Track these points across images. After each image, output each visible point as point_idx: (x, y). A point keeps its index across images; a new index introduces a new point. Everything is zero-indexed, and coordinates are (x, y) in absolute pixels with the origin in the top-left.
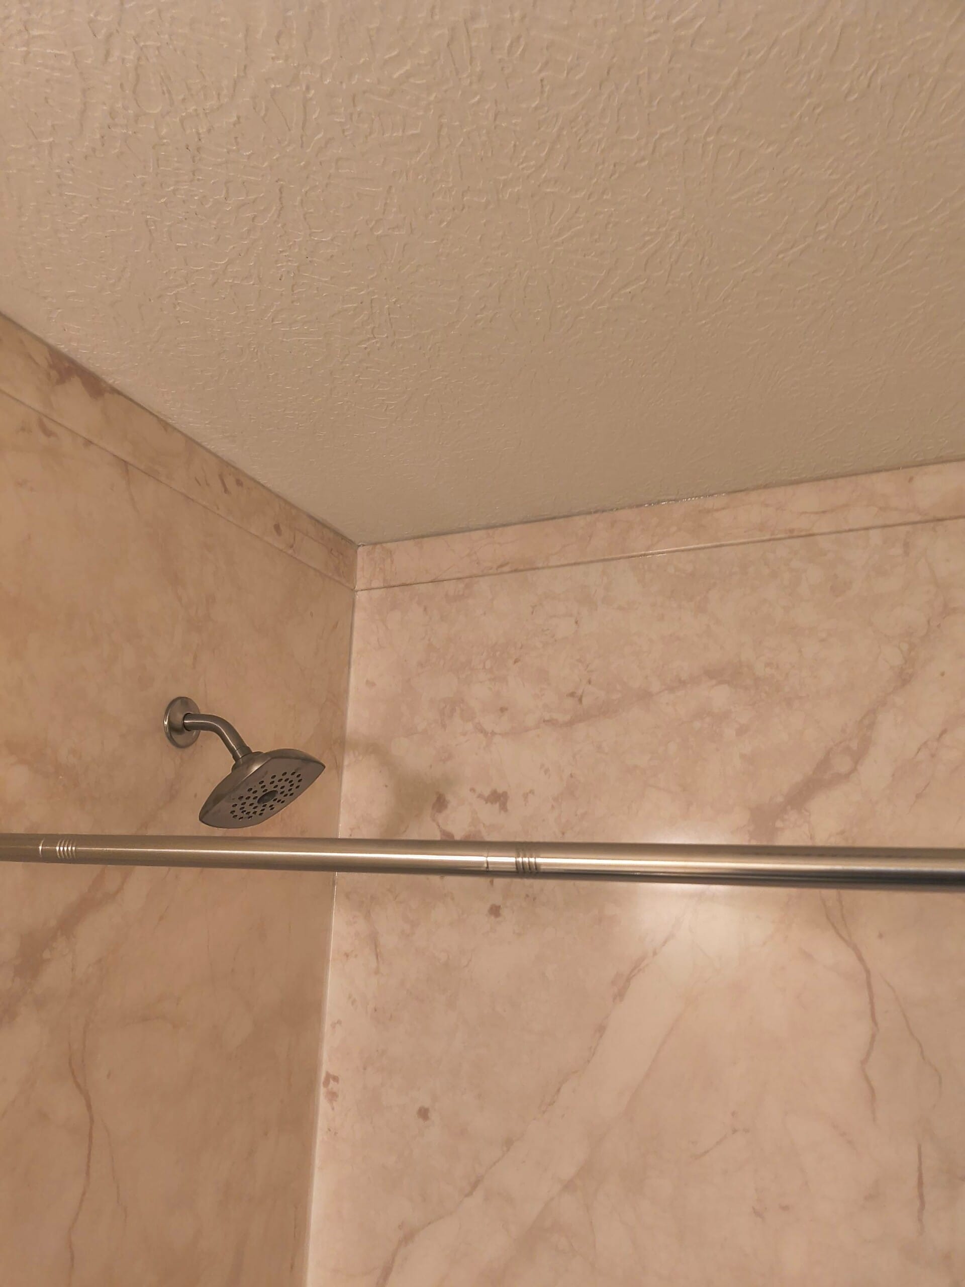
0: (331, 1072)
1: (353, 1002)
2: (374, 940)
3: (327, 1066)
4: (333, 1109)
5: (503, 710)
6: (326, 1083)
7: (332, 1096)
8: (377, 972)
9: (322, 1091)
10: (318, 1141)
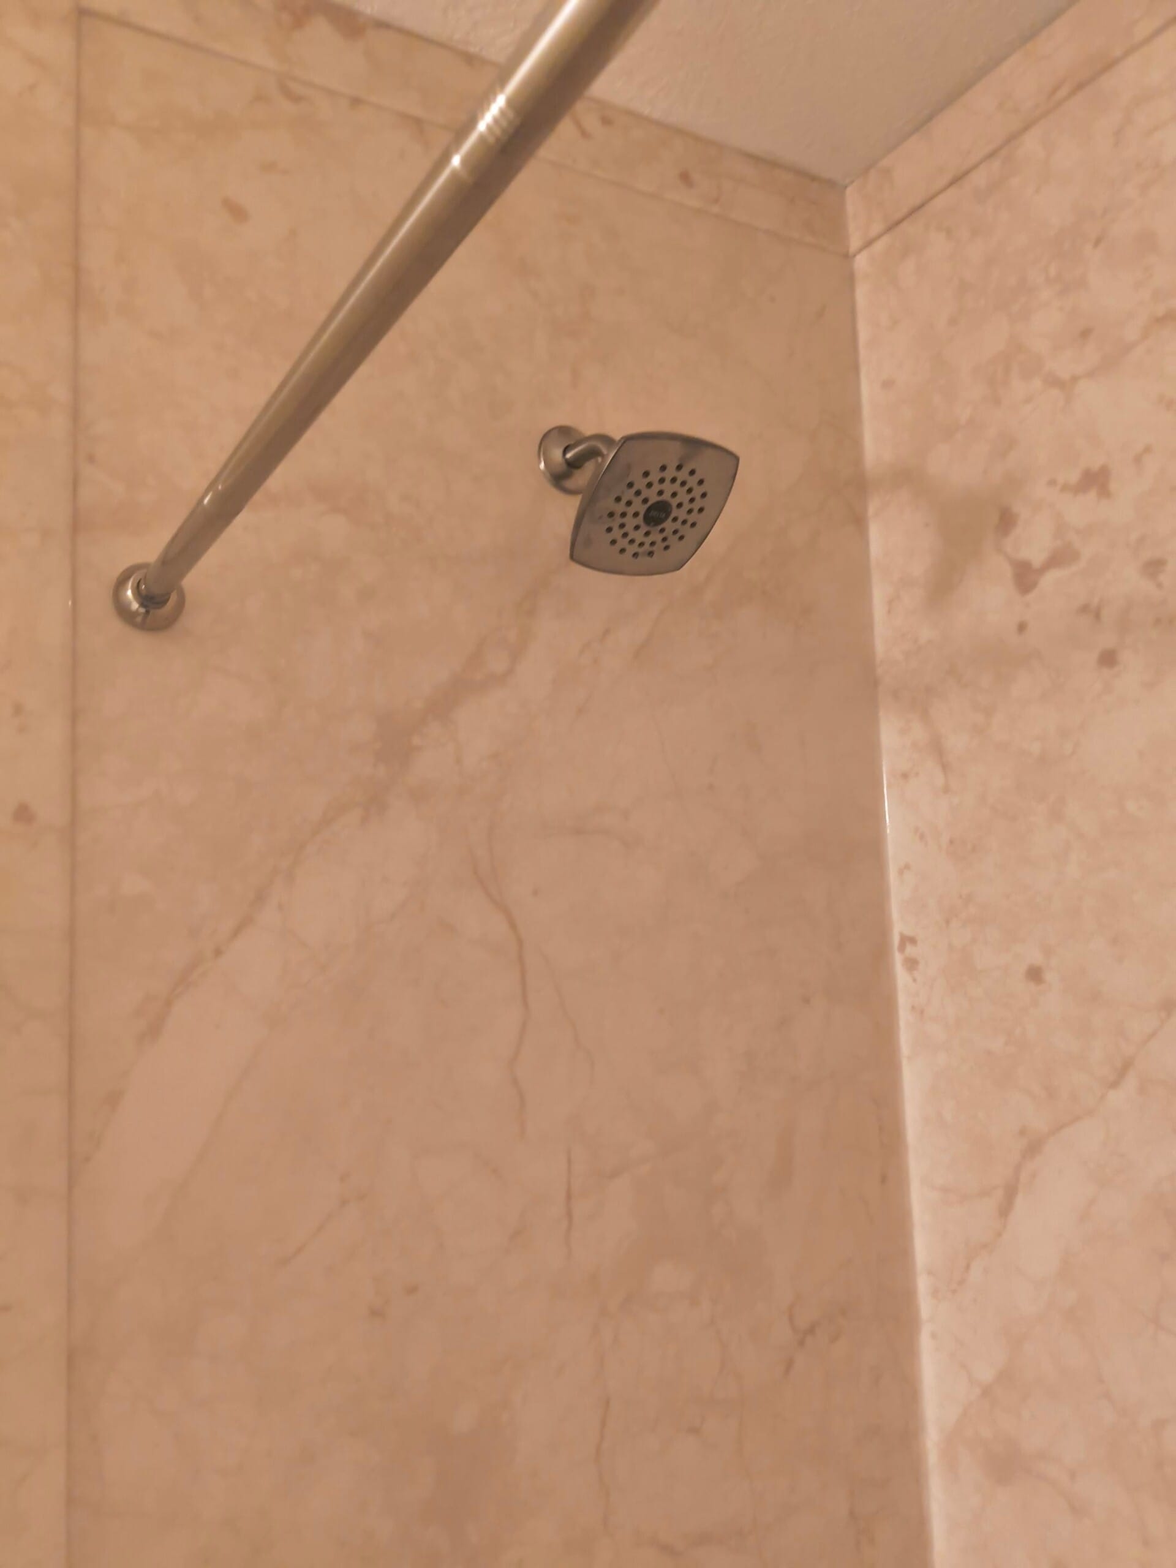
0: (908, 932)
1: (922, 837)
2: (937, 748)
3: (899, 925)
4: (915, 980)
5: (1085, 334)
6: (902, 948)
7: (912, 964)
8: (946, 790)
9: (898, 959)
10: (902, 1023)
